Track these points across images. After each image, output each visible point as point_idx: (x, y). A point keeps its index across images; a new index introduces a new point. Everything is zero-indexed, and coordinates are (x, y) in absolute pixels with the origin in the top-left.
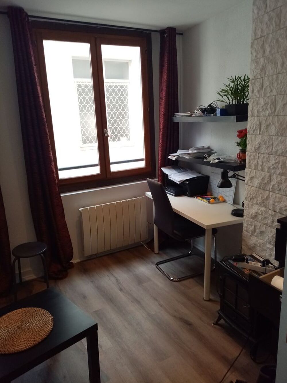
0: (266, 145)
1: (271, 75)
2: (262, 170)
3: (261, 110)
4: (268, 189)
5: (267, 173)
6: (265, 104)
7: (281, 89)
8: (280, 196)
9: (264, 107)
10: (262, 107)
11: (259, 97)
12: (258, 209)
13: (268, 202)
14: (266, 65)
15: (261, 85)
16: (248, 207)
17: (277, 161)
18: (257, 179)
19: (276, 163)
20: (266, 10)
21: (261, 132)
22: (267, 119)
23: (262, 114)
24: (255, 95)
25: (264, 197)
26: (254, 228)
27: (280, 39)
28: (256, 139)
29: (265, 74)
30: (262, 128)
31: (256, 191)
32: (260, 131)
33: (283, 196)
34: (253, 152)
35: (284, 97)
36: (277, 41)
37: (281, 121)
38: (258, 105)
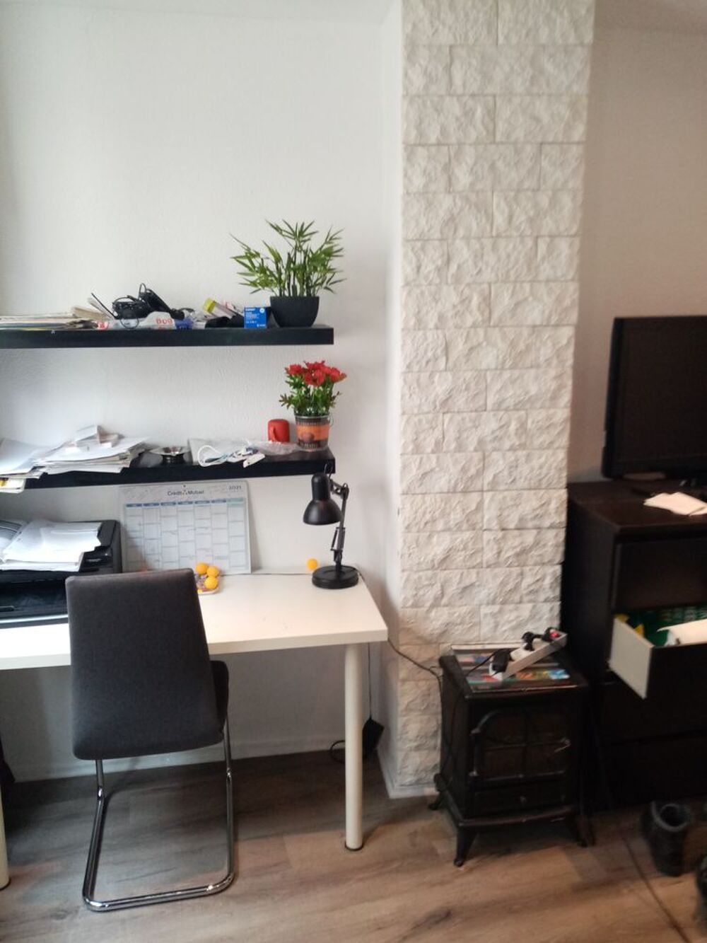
0: (468, 393)
1: (473, 235)
2: (460, 448)
3: (450, 314)
4: (479, 486)
5: (475, 454)
6: (462, 302)
7: (508, 272)
8: (515, 493)
9: (459, 307)
10: (454, 306)
11: (440, 283)
12: (453, 541)
13: (479, 516)
14: (459, 214)
15: (446, 257)
16: (418, 546)
17: (503, 423)
18: (445, 472)
19: (501, 427)
20: (451, 87)
21: (450, 364)
22: (468, 333)
23: (450, 324)
24: (426, 278)
25: (468, 508)
26: (439, 588)
27: (500, 164)
28: (433, 382)
29: (456, 230)
30: (454, 355)
31: (442, 501)
32: (446, 363)
33: (522, 491)
34: (428, 413)
35: (515, 287)
36: (493, 167)
37: (511, 338)
38: (437, 302)
